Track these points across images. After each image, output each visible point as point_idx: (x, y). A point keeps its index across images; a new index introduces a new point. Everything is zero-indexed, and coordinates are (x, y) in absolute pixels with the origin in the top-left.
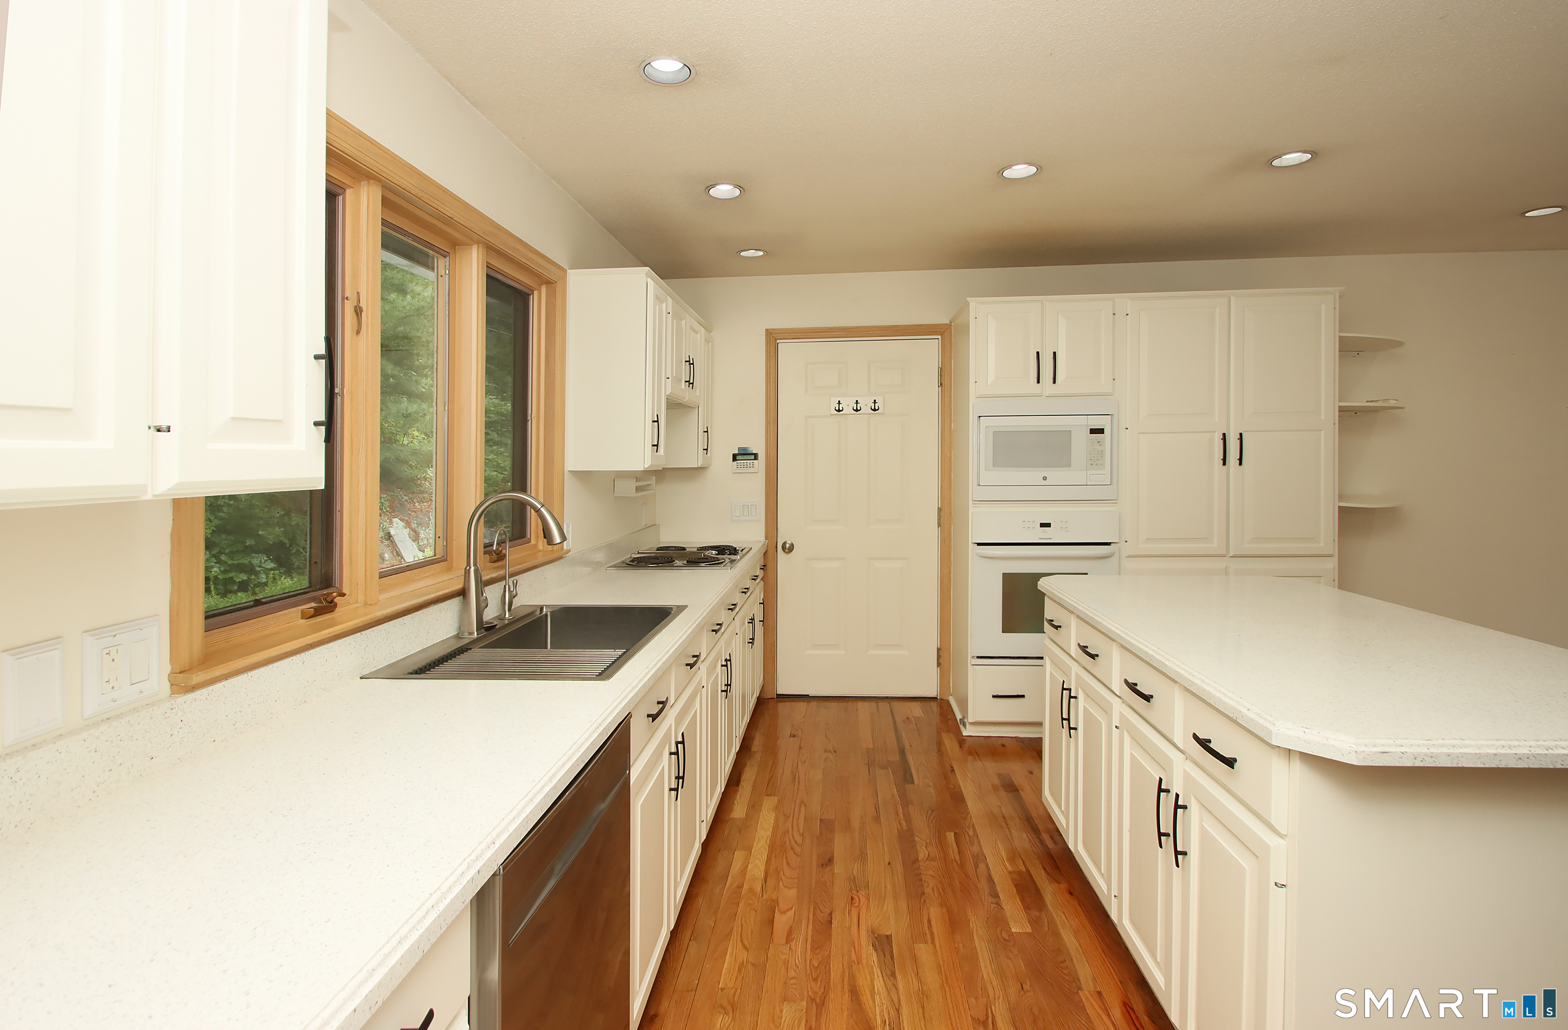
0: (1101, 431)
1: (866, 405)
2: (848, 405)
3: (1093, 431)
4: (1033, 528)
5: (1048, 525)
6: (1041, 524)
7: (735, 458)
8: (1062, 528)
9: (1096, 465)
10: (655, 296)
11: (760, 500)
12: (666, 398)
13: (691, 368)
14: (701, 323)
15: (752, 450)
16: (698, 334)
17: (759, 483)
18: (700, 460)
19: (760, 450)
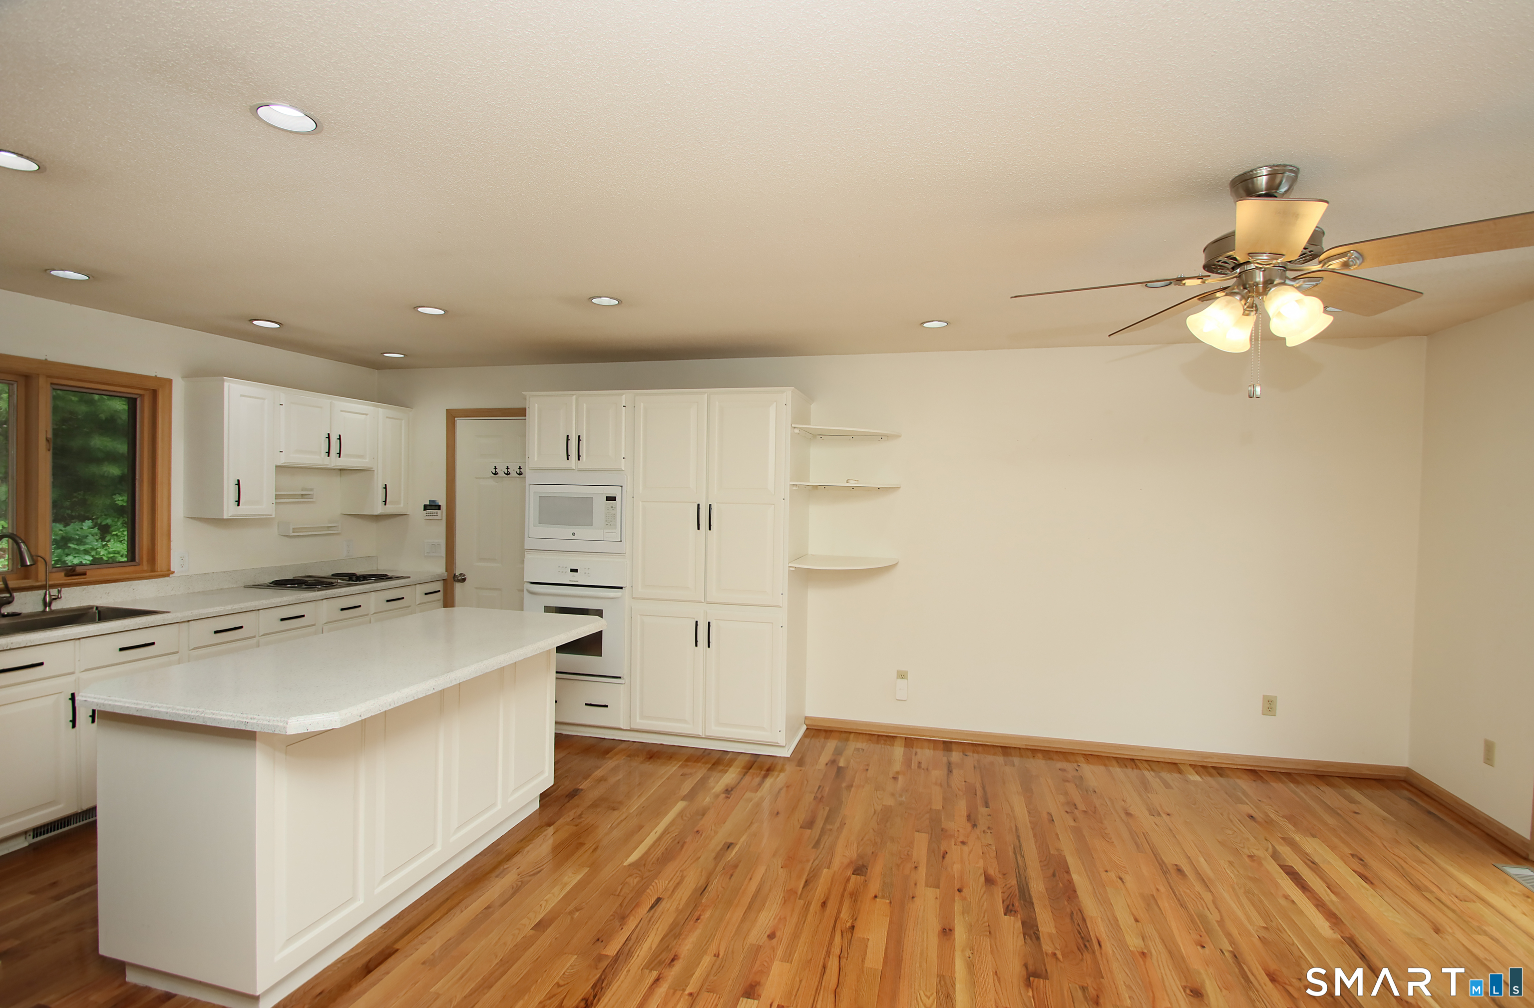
0: (614, 499)
1: (513, 470)
2: (501, 471)
3: (608, 499)
4: (566, 572)
5: (576, 571)
6: (571, 569)
7: (426, 508)
8: (585, 573)
9: (611, 525)
10: (242, 396)
11: (442, 541)
12: (277, 467)
13: (336, 442)
14: (376, 406)
15: (437, 502)
16: (367, 415)
17: (442, 528)
18: (379, 509)
19: (442, 502)
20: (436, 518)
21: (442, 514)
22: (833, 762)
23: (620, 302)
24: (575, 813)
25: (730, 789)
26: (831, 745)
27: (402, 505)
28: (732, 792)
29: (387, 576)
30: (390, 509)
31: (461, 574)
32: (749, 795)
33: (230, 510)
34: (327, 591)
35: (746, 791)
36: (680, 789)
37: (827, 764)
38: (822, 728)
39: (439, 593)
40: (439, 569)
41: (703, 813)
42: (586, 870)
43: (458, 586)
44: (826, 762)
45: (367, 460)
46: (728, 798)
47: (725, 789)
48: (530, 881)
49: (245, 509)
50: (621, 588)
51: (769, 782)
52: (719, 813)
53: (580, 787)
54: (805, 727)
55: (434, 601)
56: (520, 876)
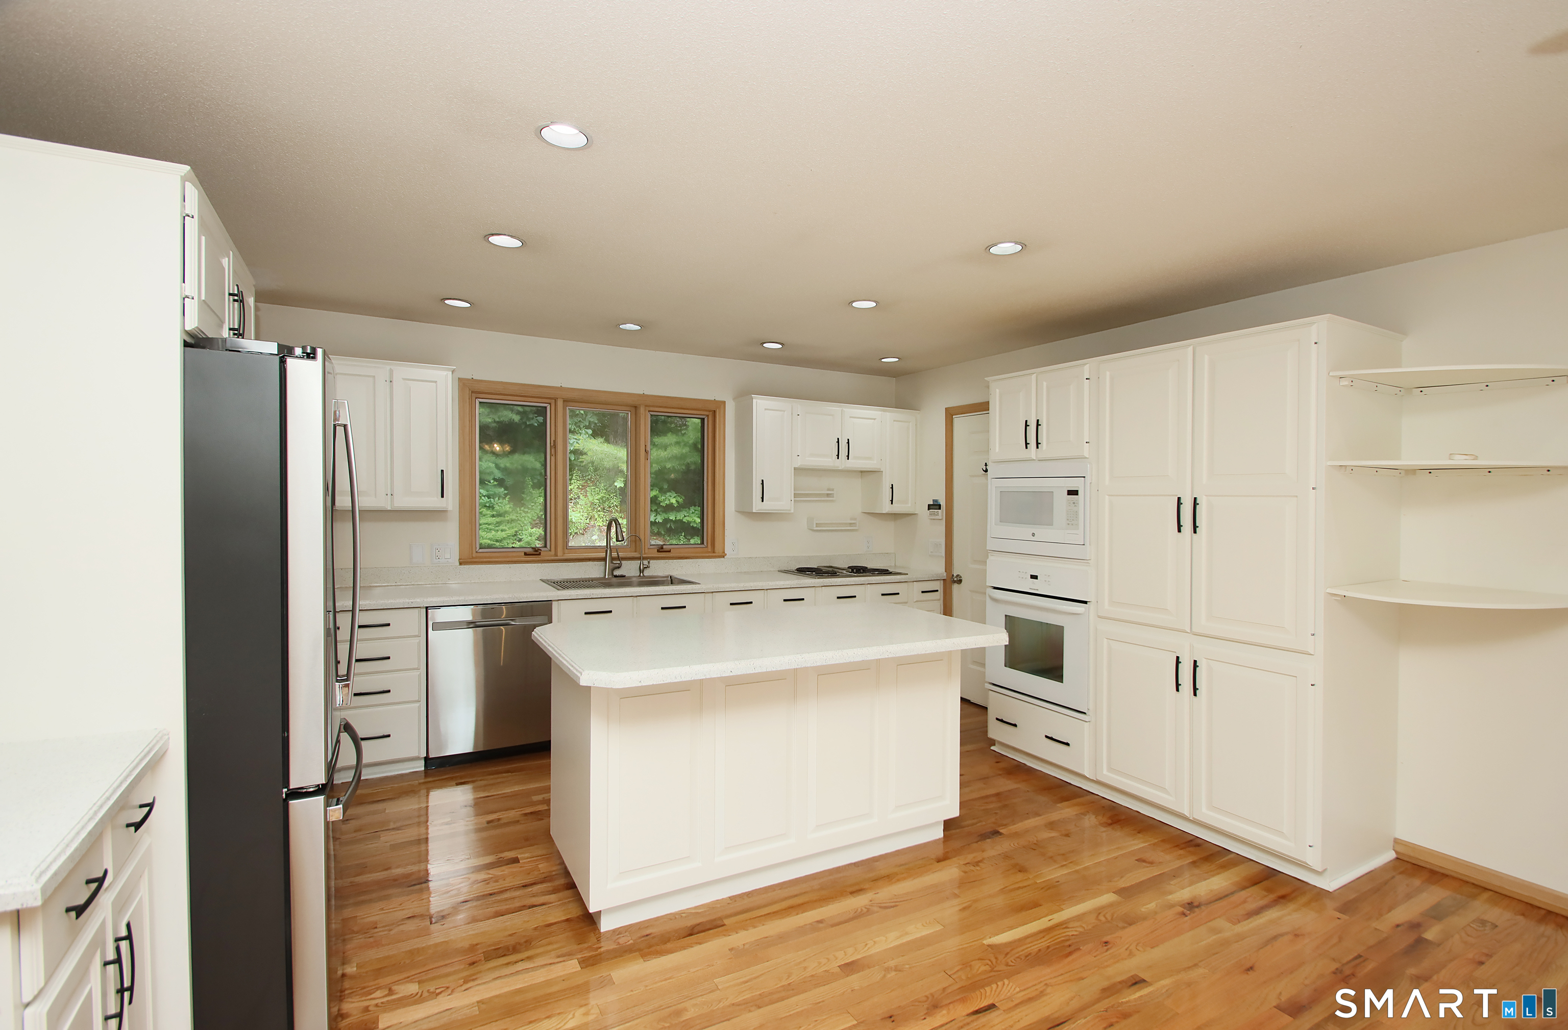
0: (1076, 493)
3: (1070, 492)
4: (1026, 578)
5: (1035, 577)
6: (1037, 579)
7: (930, 507)
8: (1046, 581)
9: (1072, 525)
10: (765, 409)
11: (942, 541)
12: (795, 469)
13: (846, 445)
14: (884, 411)
15: (939, 501)
16: (875, 419)
17: (941, 528)
18: (887, 508)
19: (943, 503)
20: (937, 517)
21: (941, 513)
22: (1415, 926)
23: (1024, 246)
24: (974, 857)
25: (1195, 904)
26: (1433, 896)
27: (910, 505)
28: (1196, 910)
29: (888, 571)
30: (897, 508)
31: (958, 575)
32: (1221, 923)
33: (757, 506)
34: (825, 579)
35: (1219, 917)
36: (1122, 877)
37: (1398, 926)
38: (1428, 866)
39: (936, 593)
40: (939, 569)
41: (1130, 921)
42: (939, 928)
43: (955, 586)
44: (1398, 922)
45: (875, 462)
46: (1184, 914)
47: (1189, 901)
48: (877, 912)
49: (767, 506)
50: (1085, 602)
51: (1273, 914)
52: (1156, 930)
53: (1001, 831)
54: (1392, 855)
55: (935, 600)
56: (872, 902)
